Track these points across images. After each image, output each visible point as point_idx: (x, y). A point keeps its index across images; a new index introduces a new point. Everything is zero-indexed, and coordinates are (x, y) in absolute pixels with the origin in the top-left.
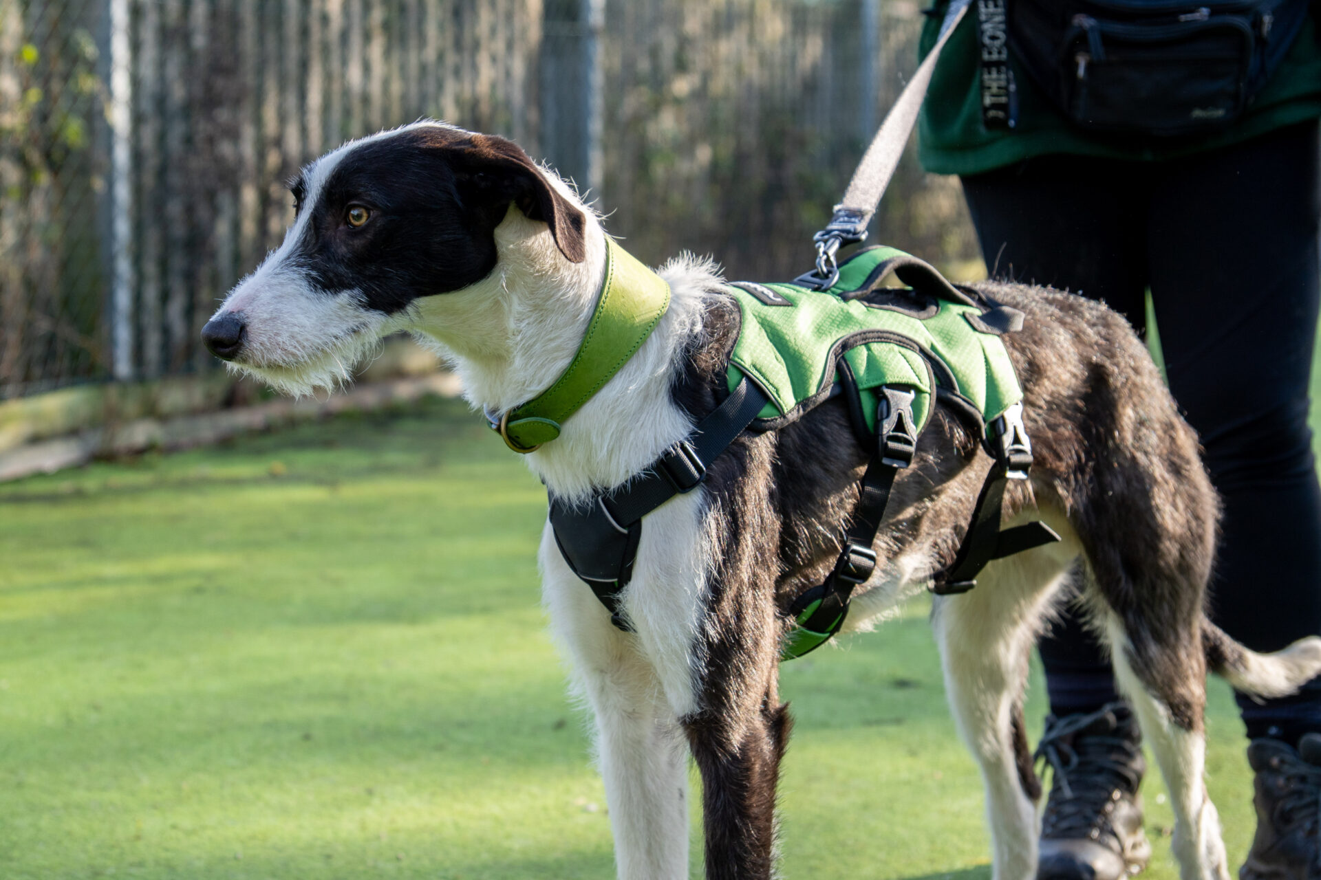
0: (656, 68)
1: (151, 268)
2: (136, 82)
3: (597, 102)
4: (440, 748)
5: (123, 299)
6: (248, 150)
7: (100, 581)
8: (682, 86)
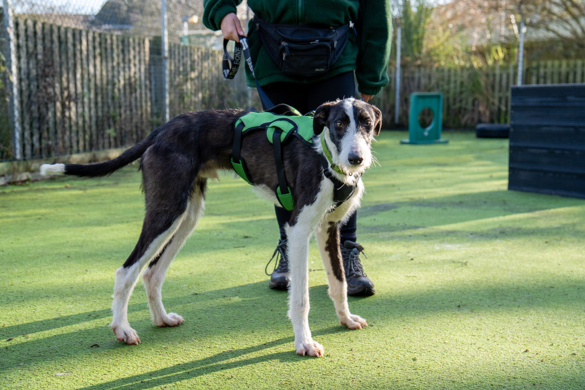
0: (185, 70)
1: (27, 127)
2: (19, 69)
3: (167, 79)
4: (109, 258)
5: (17, 135)
6: (58, 91)
7: (8, 217)
8: (193, 75)
